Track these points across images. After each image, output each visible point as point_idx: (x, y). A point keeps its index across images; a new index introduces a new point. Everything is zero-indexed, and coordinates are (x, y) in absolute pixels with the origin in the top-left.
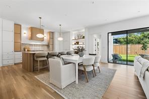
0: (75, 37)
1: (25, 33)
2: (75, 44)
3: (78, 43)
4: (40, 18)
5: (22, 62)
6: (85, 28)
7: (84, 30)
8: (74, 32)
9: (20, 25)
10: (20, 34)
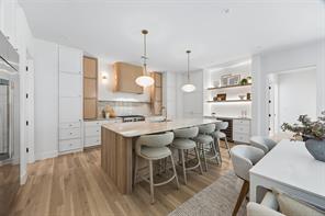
0: (216, 83)
1: (106, 78)
2: (215, 100)
3: (222, 97)
4: (145, 32)
5: (99, 143)
6: (254, 56)
7: (250, 62)
8: (211, 71)
9: (96, 60)
10: (96, 79)
